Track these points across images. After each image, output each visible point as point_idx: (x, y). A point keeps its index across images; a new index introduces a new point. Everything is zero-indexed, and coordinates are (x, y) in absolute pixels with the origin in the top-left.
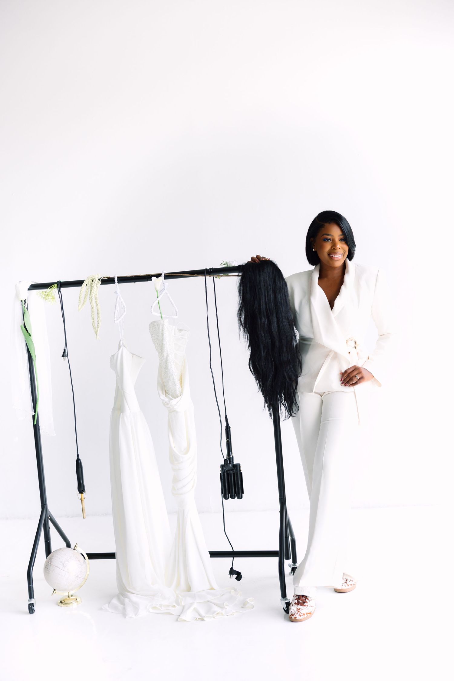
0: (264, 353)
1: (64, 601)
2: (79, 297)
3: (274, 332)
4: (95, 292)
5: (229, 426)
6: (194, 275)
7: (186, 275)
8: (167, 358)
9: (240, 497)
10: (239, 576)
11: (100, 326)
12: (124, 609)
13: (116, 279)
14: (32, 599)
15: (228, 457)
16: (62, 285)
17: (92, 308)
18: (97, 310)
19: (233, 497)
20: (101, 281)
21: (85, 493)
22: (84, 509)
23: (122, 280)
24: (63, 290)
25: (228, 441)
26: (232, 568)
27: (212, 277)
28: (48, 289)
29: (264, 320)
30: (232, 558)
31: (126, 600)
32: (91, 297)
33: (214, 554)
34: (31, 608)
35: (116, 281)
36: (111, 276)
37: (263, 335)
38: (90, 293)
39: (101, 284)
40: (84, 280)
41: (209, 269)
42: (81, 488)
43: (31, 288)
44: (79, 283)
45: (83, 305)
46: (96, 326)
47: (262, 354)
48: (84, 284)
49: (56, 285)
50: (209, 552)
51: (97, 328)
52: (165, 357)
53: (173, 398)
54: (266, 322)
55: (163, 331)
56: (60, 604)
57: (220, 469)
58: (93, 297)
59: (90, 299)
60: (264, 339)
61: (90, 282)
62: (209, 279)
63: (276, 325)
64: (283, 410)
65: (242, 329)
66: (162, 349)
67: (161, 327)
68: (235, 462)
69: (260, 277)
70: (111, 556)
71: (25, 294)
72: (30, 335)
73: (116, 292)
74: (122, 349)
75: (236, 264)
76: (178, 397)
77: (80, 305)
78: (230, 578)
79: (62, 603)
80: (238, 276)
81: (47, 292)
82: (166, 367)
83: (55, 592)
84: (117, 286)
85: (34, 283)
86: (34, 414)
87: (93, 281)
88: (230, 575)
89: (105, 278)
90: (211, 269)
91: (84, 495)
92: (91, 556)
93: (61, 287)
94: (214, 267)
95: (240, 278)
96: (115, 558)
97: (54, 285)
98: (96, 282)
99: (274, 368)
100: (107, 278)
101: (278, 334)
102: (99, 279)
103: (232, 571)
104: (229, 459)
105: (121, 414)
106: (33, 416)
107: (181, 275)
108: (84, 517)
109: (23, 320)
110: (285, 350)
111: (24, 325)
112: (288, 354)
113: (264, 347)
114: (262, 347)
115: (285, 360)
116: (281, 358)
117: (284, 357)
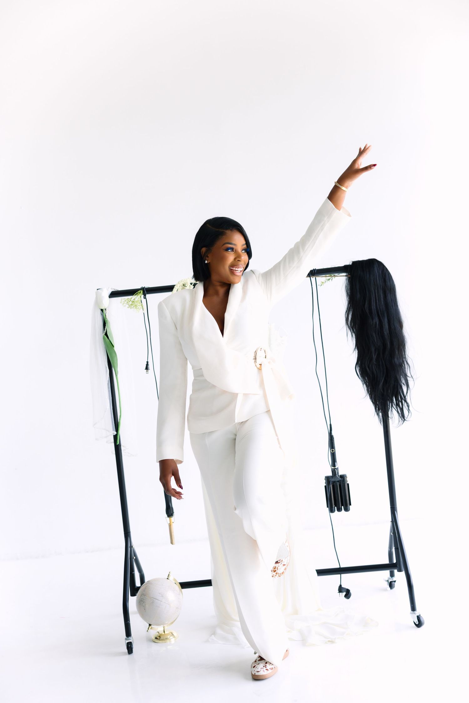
0: (375, 355)
1: (160, 637)
3: (385, 333)
5: (333, 436)
9: (347, 510)
10: (348, 594)
14: (130, 638)
15: (332, 468)
16: (148, 291)
19: (339, 510)
21: (173, 517)
22: (173, 534)
24: (148, 296)
25: (333, 451)
26: (341, 586)
27: (314, 278)
28: (134, 296)
29: (376, 321)
30: (340, 575)
33: (321, 572)
34: (130, 648)
37: (375, 336)
40: (175, 285)
42: (170, 512)
43: (112, 296)
44: (170, 289)
48: (175, 290)
49: (142, 292)
50: (317, 570)
56: (156, 641)
57: (324, 481)
64: (393, 414)
65: (349, 333)
68: (340, 473)
69: (370, 276)
70: (207, 583)
71: (107, 302)
72: (113, 346)
75: (342, 265)
78: (340, 596)
79: (158, 639)
80: (344, 276)
81: (132, 299)
83: (150, 627)
85: (114, 290)
86: (116, 433)
87: (185, 285)
88: (339, 593)
91: (172, 519)
92: (184, 585)
93: (148, 293)
94: (318, 268)
95: (346, 277)
96: (211, 585)
97: (140, 291)
99: (385, 371)
101: (389, 335)
102: (191, 284)
103: (341, 589)
104: (335, 470)
106: (114, 436)
108: (172, 543)
109: (104, 329)
110: (397, 353)
111: (106, 334)
112: (400, 358)
113: (375, 350)
114: (373, 349)
115: (397, 363)
116: (393, 361)
117: (396, 360)
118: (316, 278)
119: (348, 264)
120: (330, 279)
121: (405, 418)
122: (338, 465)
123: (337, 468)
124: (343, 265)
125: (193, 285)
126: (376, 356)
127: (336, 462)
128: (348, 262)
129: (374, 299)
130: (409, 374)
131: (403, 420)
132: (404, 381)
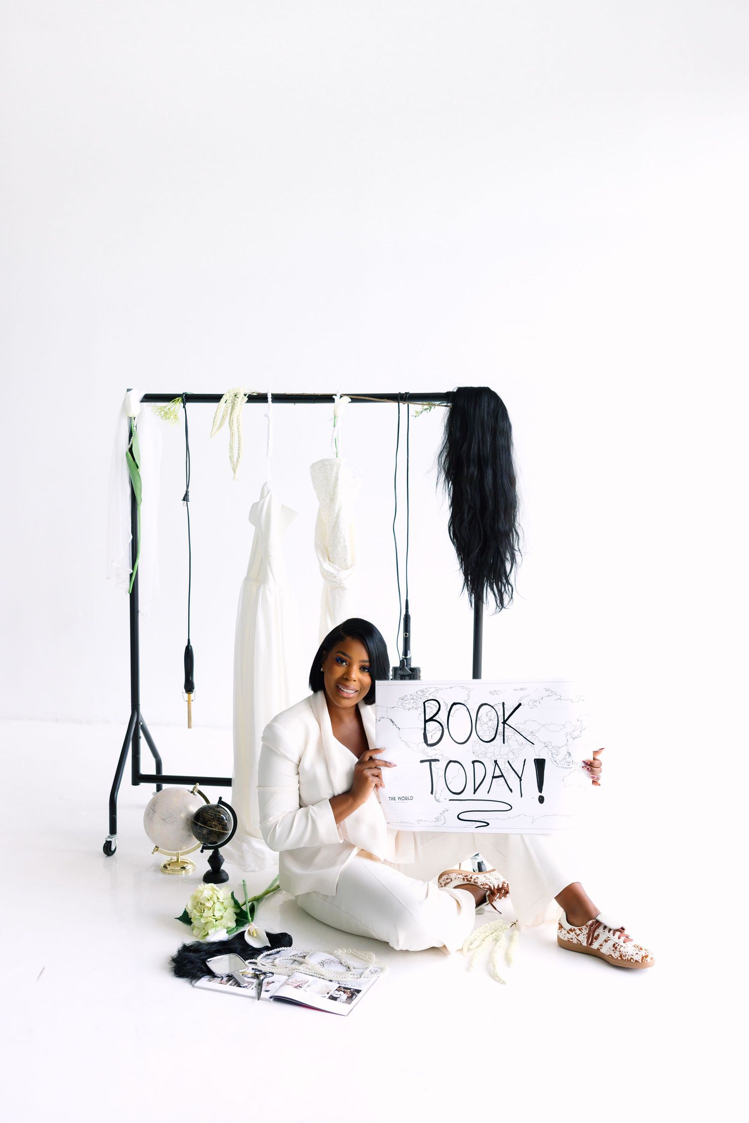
0: (468, 516)
2: (215, 418)
3: (487, 488)
4: (238, 412)
5: (409, 615)
6: (383, 400)
7: (371, 399)
8: (339, 511)
11: (240, 460)
12: (242, 858)
13: (270, 397)
14: (114, 836)
15: (404, 657)
16: (189, 398)
17: (232, 435)
18: (239, 437)
20: (247, 397)
21: (194, 693)
22: (191, 715)
23: (279, 398)
24: (188, 405)
25: (406, 635)
27: (406, 405)
28: (170, 403)
29: (474, 470)
31: (245, 846)
32: (232, 418)
34: (108, 847)
35: (270, 399)
36: (262, 391)
38: (231, 413)
39: (247, 402)
40: (223, 395)
41: (403, 394)
42: (189, 687)
43: (145, 400)
44: (216, 398)
45: (218, 428)
46: (235, 460)
47: (466, 517)
48: (223, 400)
49: (180, 400)
51: (236, 463)
52: (336, 510)
53: (341, 570)
54: (476, 473)
55: (337, 473)
58: (235, 419)
59: (230, 421)
60: (470, 497)
61: (231, 397)
62: (403, 406)
63: (491, 481)
64: (489, 598)
66: (333, 500)
67: (335, 468)
68: (413, 666)
69: (475, 409)
71: (137, 408)
72: (138, 467)
73: (266, 416)
74: (271, 495)
75: (443, 390)
76: (348, 569)
77: (215, 429)
80: (446, 406)
81: (168, 407)
82: (336, 526)
84: (270, 405)
85: (148, 393)
86: (131, 570)
87: (235, 396)
89: (254, 394)
90: (406, 393)
91: (192, 695)
93: (188, 401)
94: (411, 392)
95: (448, 408)
97: (178, 398)
98: (240, 398)
99: (482, 538)
100: (256, 394)
102: (245, 395)
104: (406, 659)
105: (262, 586)
106: (130, 574)
107: (364, 398)
108: (189, 727)
109: (129, 442)
110: (503, 516)
111: (131, 450)
112: (506, 523)
113: (469, 508)
114: (466, 507)
115: (502, 529)
116: (496, 527)
117: (500, 526)
118: (408, 405)
119: (451, 390)
120: (428, 409)
121: (504, 606)
122: (412, 654)
123: (410, 658)
124: (445, 392)
125: (247, 396)
126: (470, 516)
127: (409, 650)
128: (452, 388)
129: (477, 440)
130: (516, 548)
131: (501, 607)
132: (508, 556)
